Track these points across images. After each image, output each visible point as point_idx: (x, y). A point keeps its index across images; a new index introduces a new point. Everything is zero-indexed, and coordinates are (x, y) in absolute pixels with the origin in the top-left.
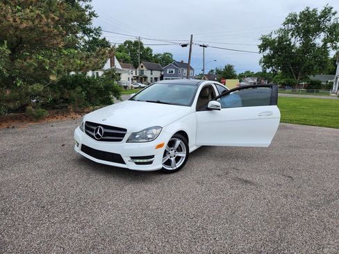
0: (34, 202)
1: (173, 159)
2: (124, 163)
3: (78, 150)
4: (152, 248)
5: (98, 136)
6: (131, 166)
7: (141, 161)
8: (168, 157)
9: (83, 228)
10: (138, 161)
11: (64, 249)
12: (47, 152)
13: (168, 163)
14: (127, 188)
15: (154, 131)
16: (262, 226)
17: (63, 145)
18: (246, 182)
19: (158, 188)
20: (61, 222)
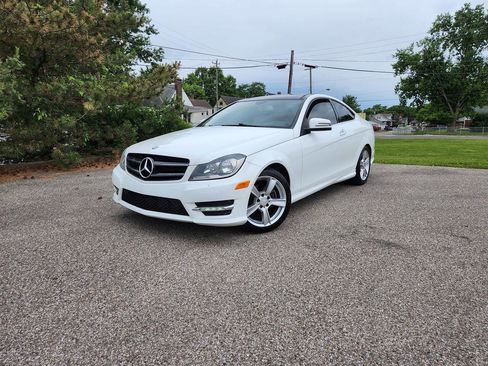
0: (42, 272)
1: (265, 210)
2: (185, 213)
3: (118, 198)
4: (228, 342)
5: (145, 173)
6: (197, 218)
7: (214, 209)
8: (256, 206)
9: (113, 309)
10: (208, 209)
11: (77, 340)
12: (75, 207)
13: (257, 215)
14: (190, 252)
15: (234, 162)
16: (425, 310)
17: (100, 198)
18: (389, 244)
19: (241, 253)
20: (80, 301)
